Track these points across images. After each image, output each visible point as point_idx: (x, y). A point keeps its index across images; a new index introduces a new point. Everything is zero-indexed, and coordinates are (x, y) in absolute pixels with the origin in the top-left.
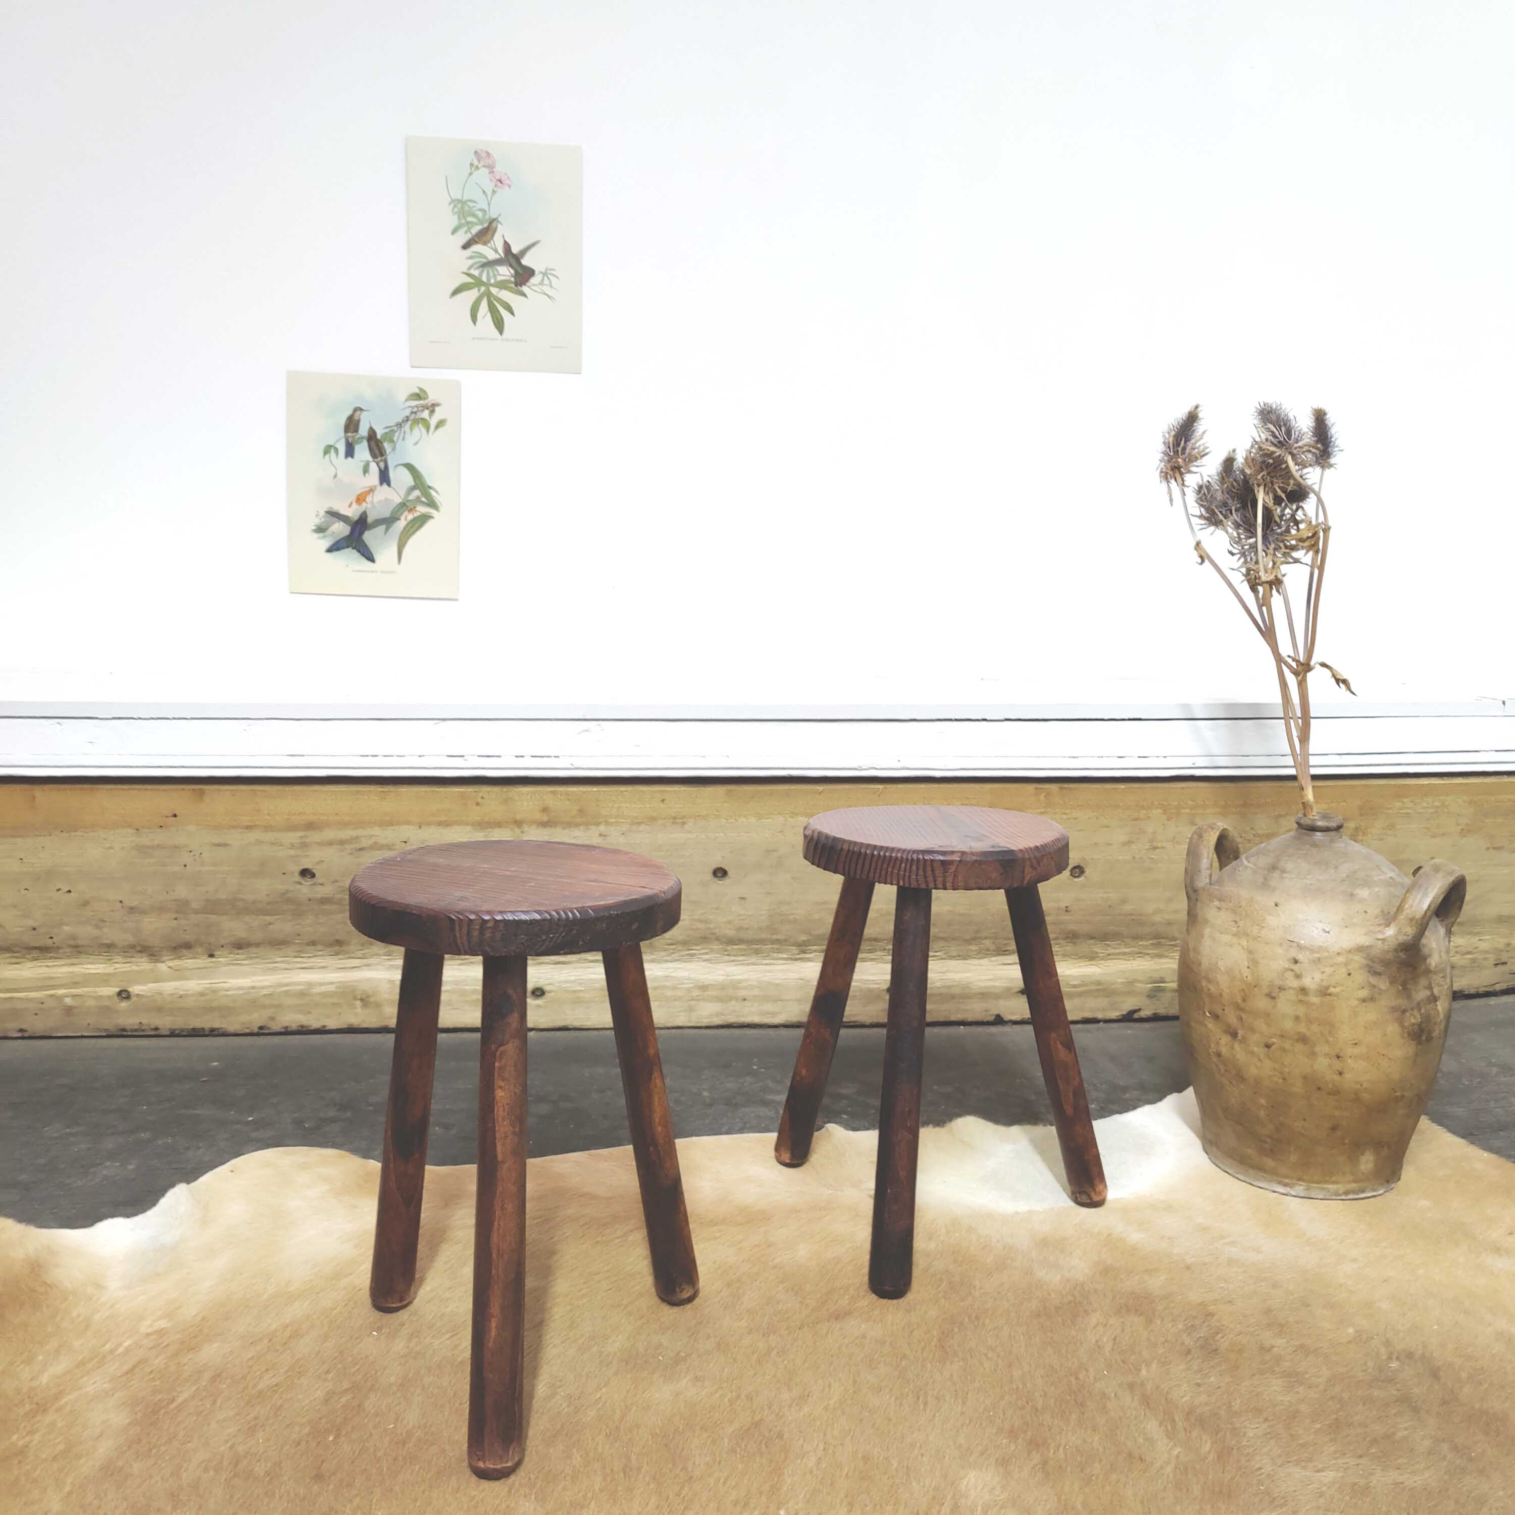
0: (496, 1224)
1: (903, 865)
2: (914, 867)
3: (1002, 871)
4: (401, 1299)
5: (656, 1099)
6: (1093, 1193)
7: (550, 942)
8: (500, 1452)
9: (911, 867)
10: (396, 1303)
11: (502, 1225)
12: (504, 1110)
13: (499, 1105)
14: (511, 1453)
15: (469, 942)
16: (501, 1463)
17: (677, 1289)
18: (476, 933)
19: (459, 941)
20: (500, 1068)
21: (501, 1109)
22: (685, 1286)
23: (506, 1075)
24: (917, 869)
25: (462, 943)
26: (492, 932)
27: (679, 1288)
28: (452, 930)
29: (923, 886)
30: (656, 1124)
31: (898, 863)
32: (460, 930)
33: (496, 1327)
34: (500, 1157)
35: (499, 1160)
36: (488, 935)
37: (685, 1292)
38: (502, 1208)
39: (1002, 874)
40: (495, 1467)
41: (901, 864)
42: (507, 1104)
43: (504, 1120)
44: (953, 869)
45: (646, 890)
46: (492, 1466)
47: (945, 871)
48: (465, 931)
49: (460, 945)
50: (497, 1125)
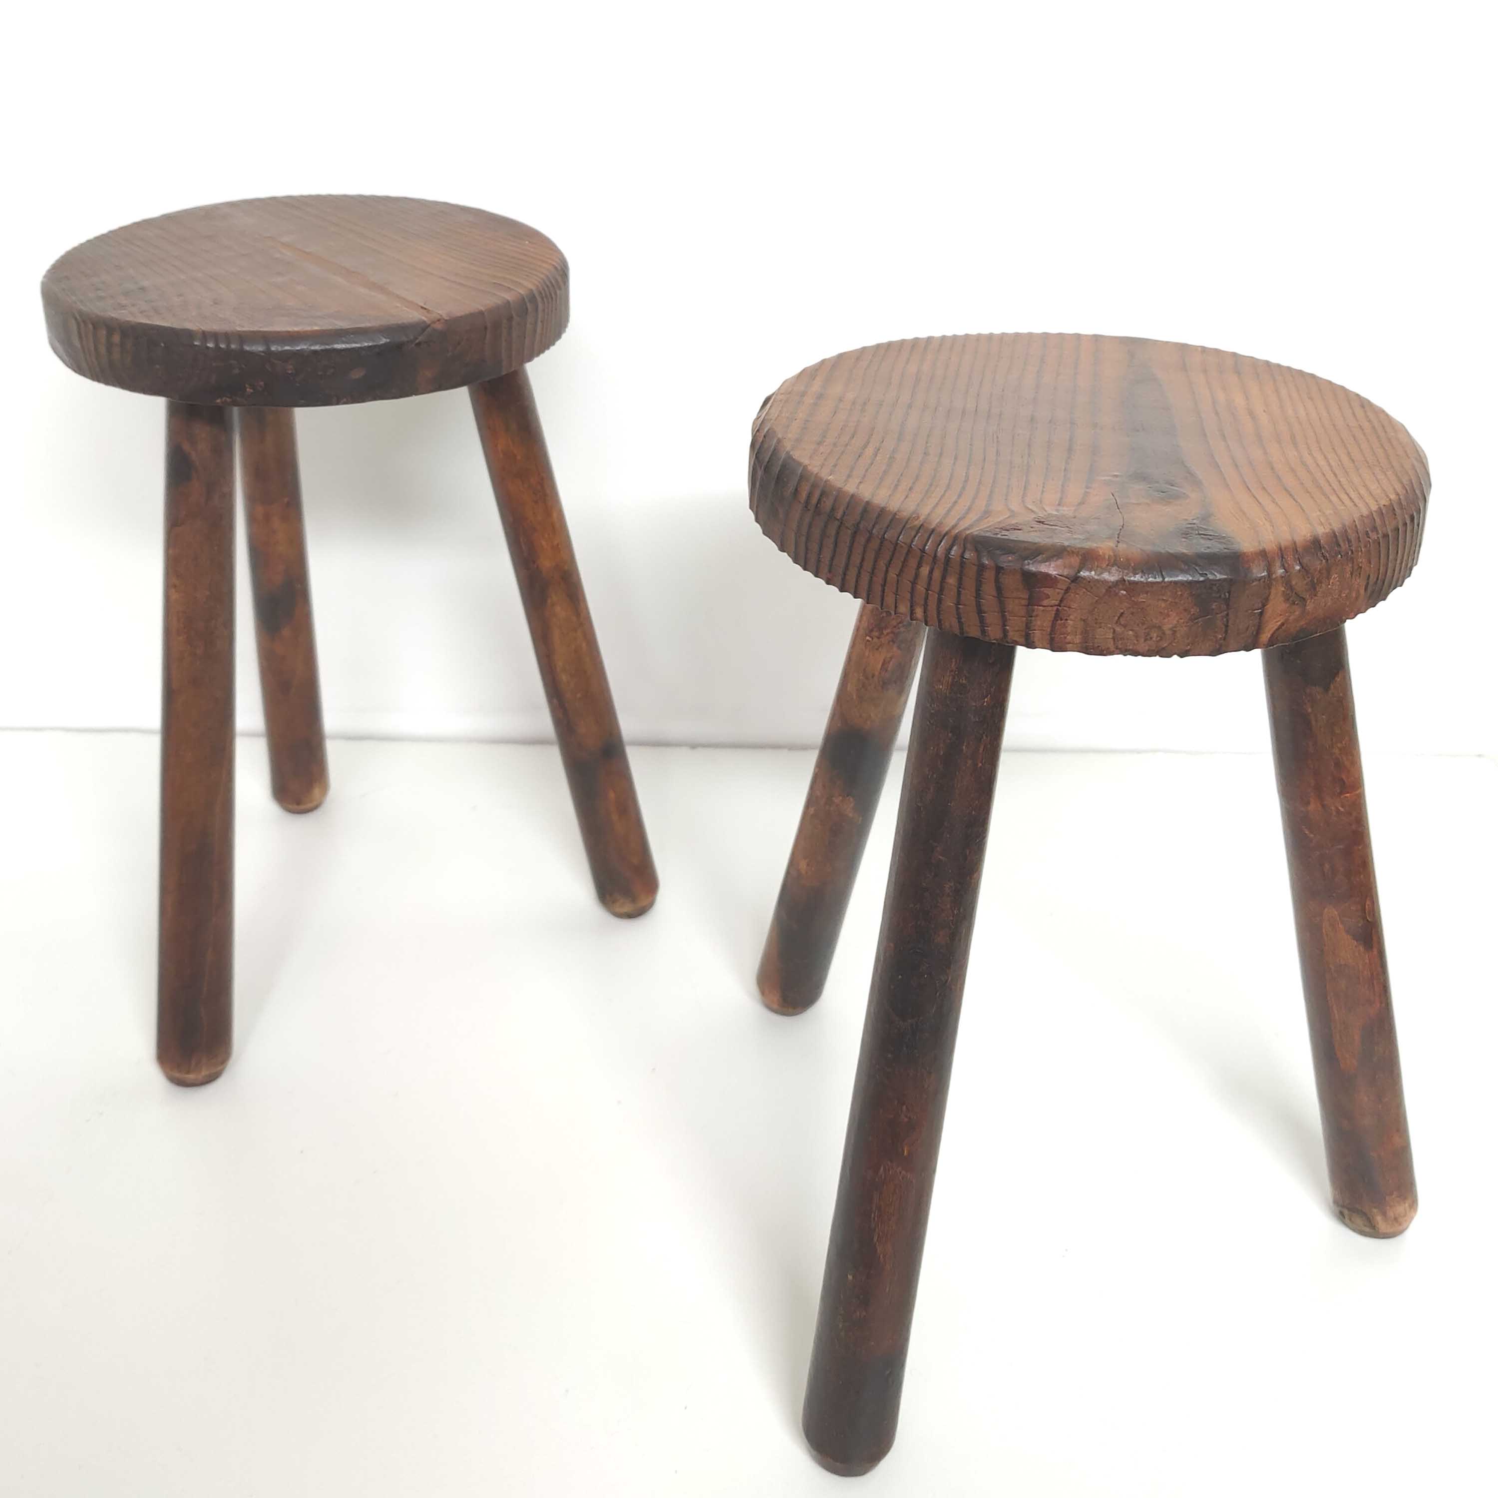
1: (925, 570)
2: (952, 581)
3: (1194, 610)
6: (1379, 1218)
9: (944, 578)
15: (99, 363)
18: (102, 349)
24: (960, 585)
25: (93, 364)
26: (121, 352)
28: (80, 339)
29: (994, 633)
31: (913, 563)
32: (87, 342)
36: (116, 355)
39: (1193, 619)
41: (919, 566)
44: (1053, 596)
47: (1032, 601)
48: (92, 346)
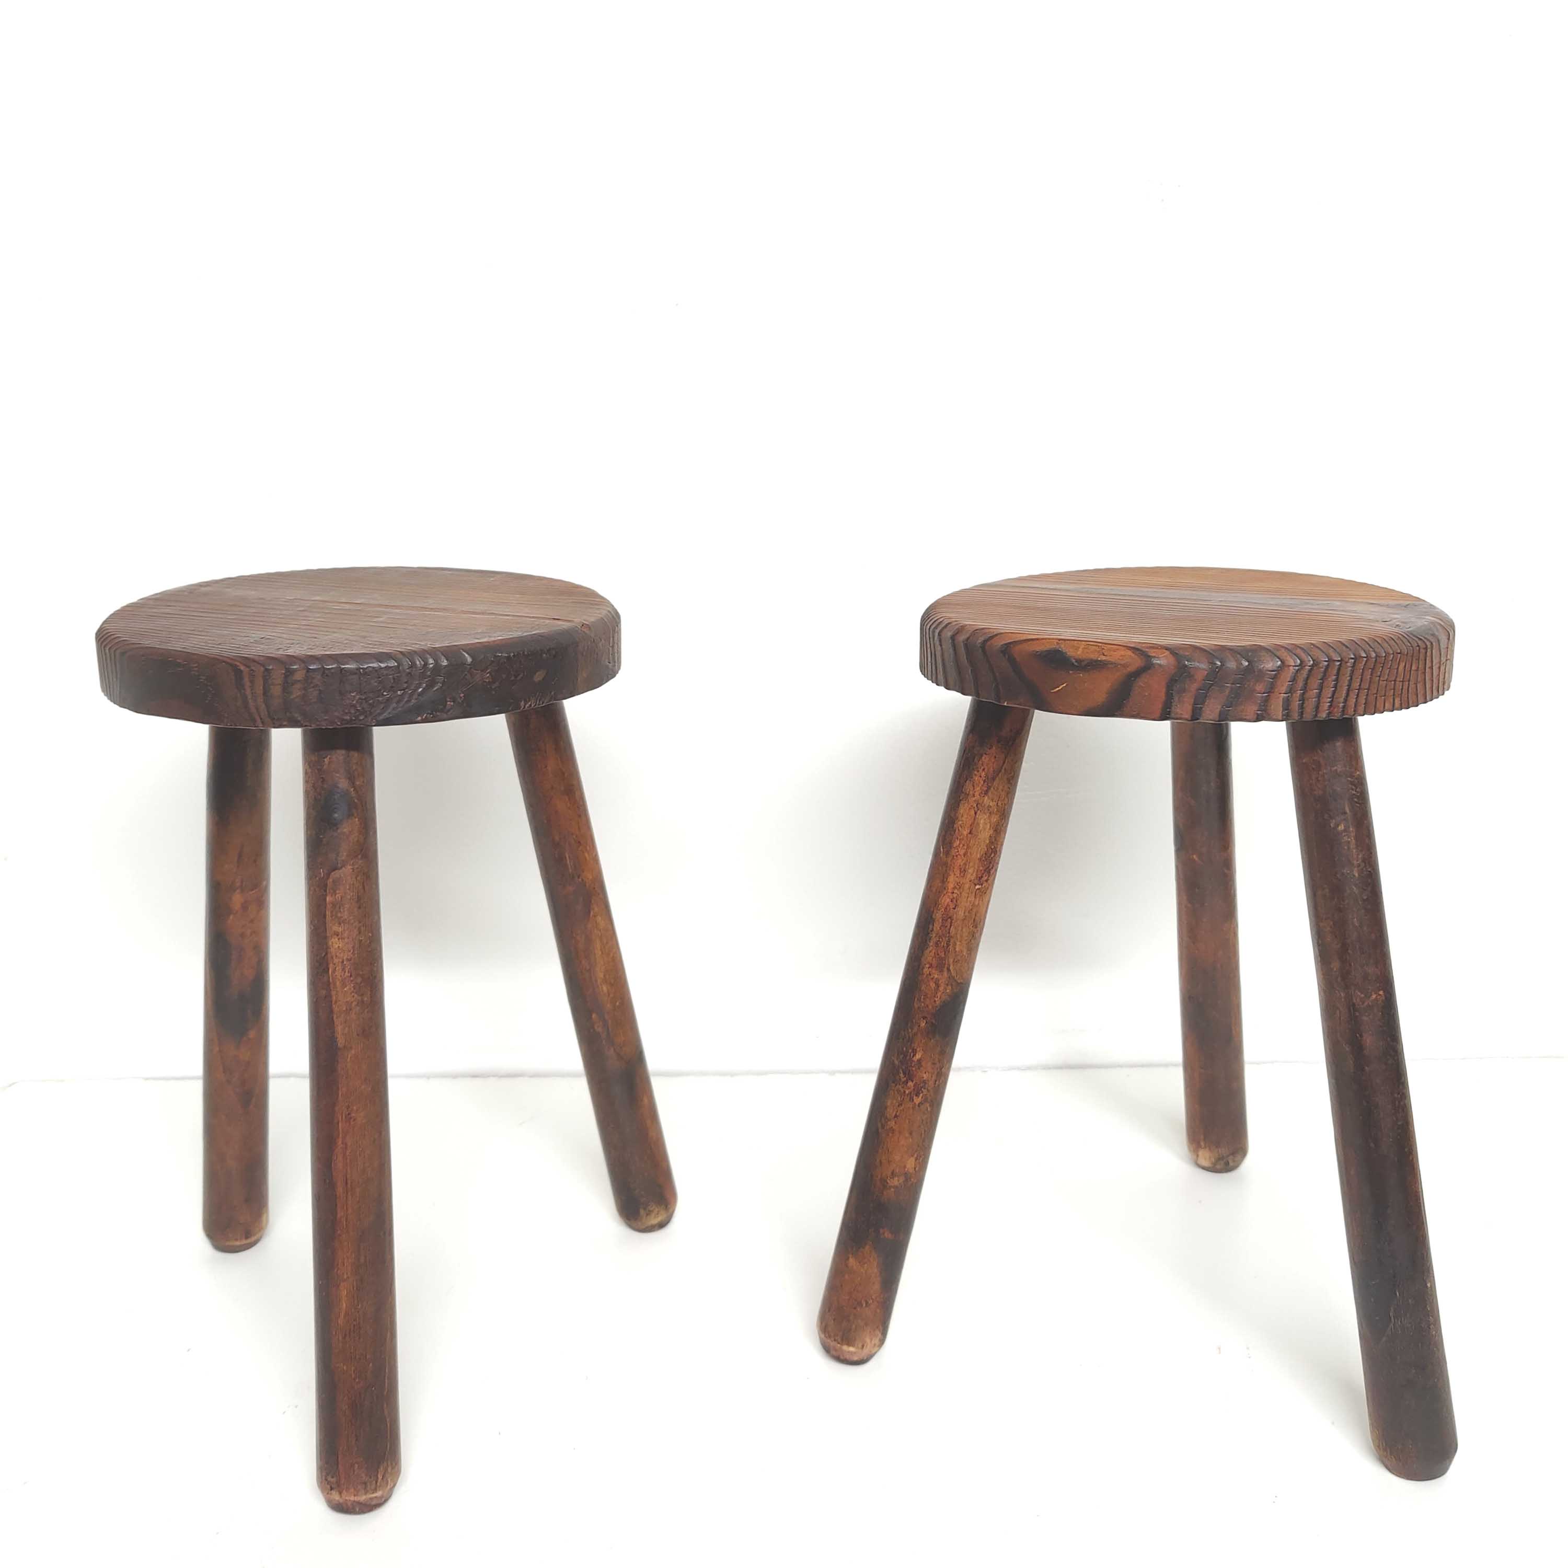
0: (340, 1142)
4: (248, 1235)
5: (598, 945)
7: (398, 702)
8: (364, 1478)
10: (241, 1239)
11: (349, 1144)
12: (343, 969)
13: (336, 961)
14: (380, 1477)
15: (267, 706)
16: (366, 1494)
17: (642, 1212)
18: (276, 691)
19: (251, 703)
20: (334, 905)
21: (339, 968)
22: (652, 1207)
23: (345, 915)
25: (257, 709)
26: (305, 689)
27: (645, 1209)
28: (240, 685)
30: (599, 981)
32: (252, 687)
33: (346, 1296)
34: (341, 1042)
35: (340, 1045)
36: (296, 692)
37: (653, 1215)
38: (349, 1117)
40: (356, 1499)
42: (348, 960)
43: (344, 985)
45: (560, 623)
46: (352, 1498)
48: (259, 689)
49: (253, 710)
50: (333, 993)
